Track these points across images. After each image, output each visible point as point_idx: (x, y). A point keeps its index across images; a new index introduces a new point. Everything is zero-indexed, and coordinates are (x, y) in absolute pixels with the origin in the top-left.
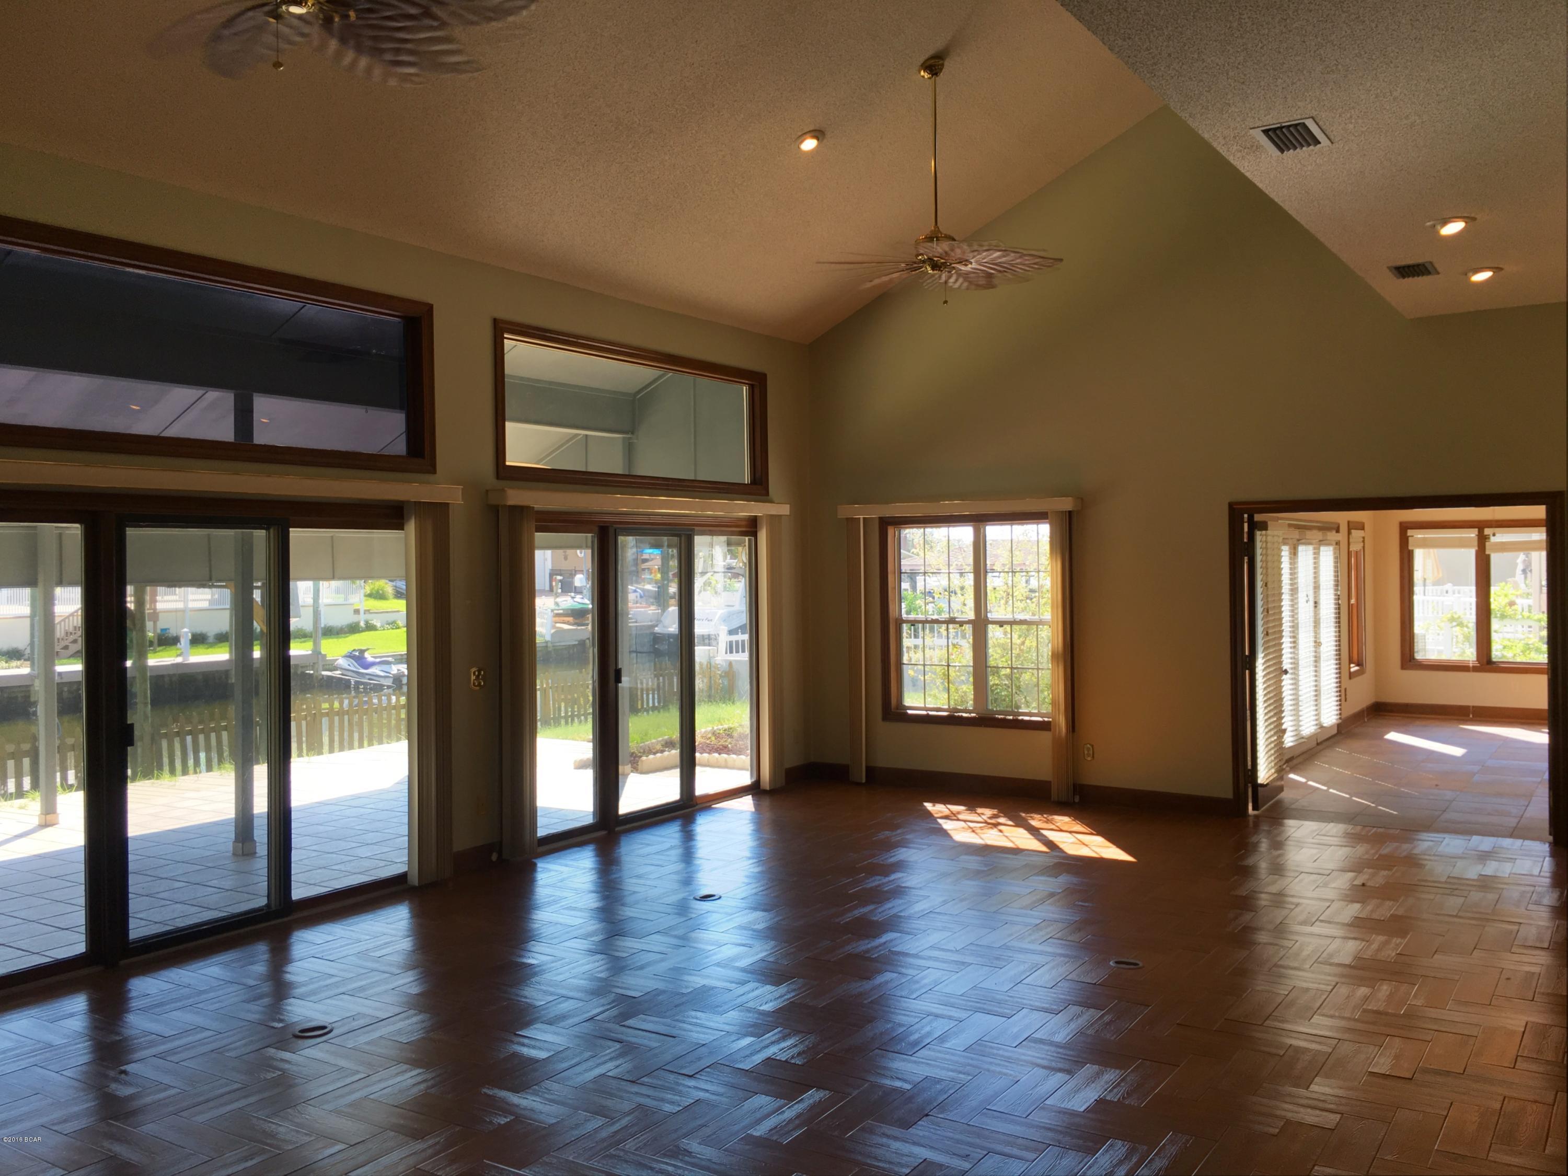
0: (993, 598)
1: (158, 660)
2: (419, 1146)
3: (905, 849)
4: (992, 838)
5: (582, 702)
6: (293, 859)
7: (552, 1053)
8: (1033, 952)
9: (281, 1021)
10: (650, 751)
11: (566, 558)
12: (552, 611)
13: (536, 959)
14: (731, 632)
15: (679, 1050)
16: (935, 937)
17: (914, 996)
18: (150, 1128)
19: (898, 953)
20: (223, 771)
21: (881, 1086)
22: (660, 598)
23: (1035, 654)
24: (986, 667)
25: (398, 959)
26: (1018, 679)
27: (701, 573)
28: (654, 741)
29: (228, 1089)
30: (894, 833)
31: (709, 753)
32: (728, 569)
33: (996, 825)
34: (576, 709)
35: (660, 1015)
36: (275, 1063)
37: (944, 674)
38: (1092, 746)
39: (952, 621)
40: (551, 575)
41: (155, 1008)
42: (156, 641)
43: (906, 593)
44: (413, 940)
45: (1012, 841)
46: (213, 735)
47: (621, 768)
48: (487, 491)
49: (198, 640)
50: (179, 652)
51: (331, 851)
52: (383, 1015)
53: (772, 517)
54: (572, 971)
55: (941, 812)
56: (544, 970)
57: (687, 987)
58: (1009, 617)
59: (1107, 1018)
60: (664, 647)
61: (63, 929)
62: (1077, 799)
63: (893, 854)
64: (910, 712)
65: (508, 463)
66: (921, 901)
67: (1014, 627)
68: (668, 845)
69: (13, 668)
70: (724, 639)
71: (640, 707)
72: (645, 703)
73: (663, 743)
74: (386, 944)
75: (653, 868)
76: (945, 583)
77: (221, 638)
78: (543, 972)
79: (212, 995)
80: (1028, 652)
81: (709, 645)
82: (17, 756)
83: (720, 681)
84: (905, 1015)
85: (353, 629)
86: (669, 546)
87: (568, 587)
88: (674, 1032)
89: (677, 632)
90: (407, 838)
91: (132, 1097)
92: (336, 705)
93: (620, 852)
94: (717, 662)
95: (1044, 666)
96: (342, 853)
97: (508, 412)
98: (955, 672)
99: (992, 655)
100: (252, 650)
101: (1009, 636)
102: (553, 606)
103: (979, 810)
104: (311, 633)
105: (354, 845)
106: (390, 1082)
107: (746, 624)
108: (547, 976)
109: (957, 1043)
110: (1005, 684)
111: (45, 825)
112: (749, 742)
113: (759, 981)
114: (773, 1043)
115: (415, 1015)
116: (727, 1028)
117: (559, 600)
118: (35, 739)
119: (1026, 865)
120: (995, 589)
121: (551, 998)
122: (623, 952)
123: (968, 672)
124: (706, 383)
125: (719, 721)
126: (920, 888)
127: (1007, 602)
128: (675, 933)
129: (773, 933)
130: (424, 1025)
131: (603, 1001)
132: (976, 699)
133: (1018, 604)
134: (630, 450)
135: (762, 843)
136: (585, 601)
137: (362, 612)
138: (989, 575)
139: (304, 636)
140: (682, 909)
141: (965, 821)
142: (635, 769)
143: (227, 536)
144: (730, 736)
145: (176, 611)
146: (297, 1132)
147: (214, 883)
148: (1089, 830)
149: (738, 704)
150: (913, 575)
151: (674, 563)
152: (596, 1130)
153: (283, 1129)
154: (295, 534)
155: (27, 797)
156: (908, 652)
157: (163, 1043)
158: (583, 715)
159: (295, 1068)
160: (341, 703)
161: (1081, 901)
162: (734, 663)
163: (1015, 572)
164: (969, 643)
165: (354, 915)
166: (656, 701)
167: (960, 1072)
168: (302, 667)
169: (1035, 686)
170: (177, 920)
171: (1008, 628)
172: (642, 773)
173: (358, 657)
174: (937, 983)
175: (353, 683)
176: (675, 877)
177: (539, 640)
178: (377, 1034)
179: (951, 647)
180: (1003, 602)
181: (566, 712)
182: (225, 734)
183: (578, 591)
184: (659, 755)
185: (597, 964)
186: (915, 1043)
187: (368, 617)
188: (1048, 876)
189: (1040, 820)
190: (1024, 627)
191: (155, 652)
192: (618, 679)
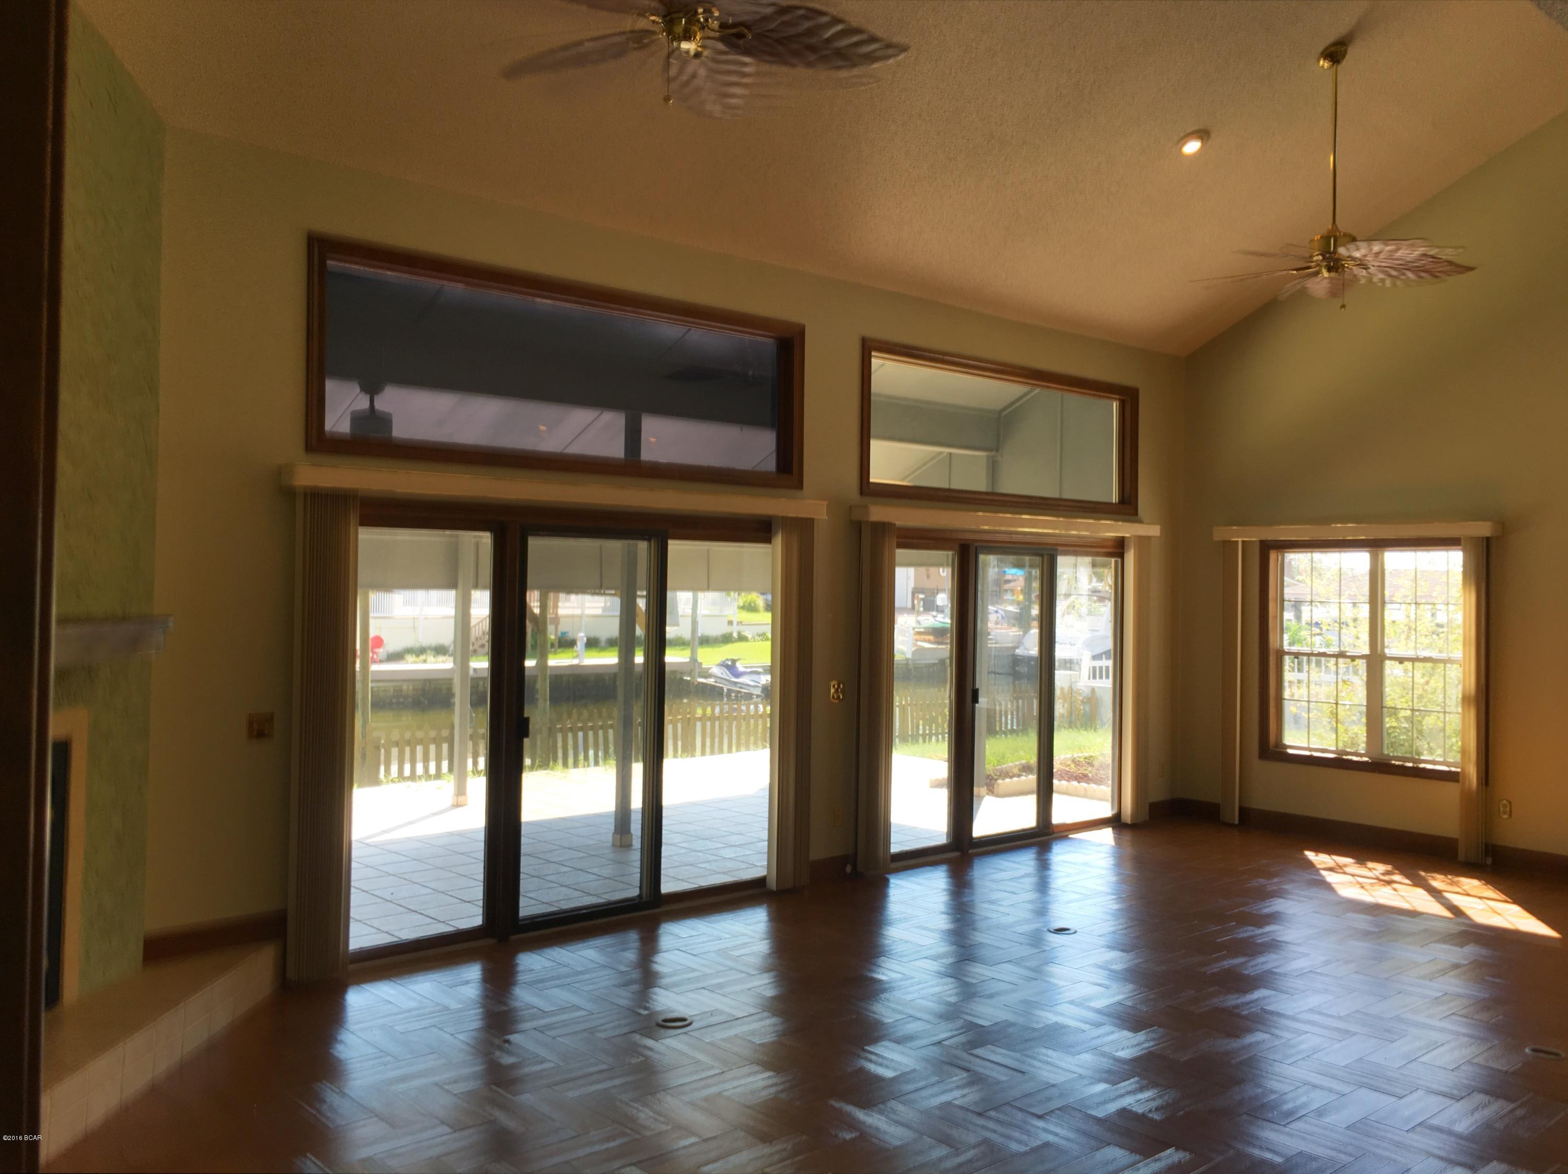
0: (1393, 634)
1: (558, 660)
2: (766, 1150)
3: (1281, 900)
4: (1384, 896)
5: (940, 721)
6: (663, 854)
7: (898, 1073)
8: (1432, 1028)
9: (646, 1008)
10: (1006, 774)
11: (928, 577)
12: (914, 629)
13: (886, 975)
14: (1095, 658)
15: (1029, 1087)
16: (1314, 1001)
17: (1289, 1061)
18: (527, 1098)
19: (1272, 1013)
20: (608, 767)
21: (1249, 1156)
22: (1021, 620)
23: (1441, 696)
24: (1382, 707)
25: (756, 961)
26: (1420, 722)
27: (1065, 595)
28: (1011, 764)
29: (595, 1069)
30: (1270, 882)
31: (1068, 781)
32: (1093, 592)
33: (1389, 883)
34: (934, 728)
35: (1008, 1047)
36: (640, 1049)
37: (1331, 712)
38: (1510, 803)
39: (1341, 655)
40: (913, 593)
41: (539, 983)
42: (556, 644)
43: (1289, 623)
44: (770, 943)
45: (1408, 902)
46: (601, 732)
47: (976, 790)
48: (851, 507)
49: (592, 644)
50: (575, 654)
51: (699, 849)
52: (739, 1014)
53: (1140, 538)
54: (922, 992)
55: (1324, 863)
56: (893, 988)
57: (1037, 1022)
58: (1411, 653)
59: (1520, 1112)
60: (1023, 669)
61: (465, 902)
62: (1489, 861)
63: (1267, 904)
64: (1290, 751)
65: (872, 480)
66: (1299, 958)
67: (1417, 664)
68: (1022, 872)
69: (439, 662)
70: (1087, 664)
71: (998, 729)
72: (1003, 726)
73: (1021, 767)
74: (744, 944)
75: (1006, 894)
76: (1334, 613)
77: (611, 643)
78: (891, 989)
79: (587, 976)
80: (1433, 693)
81: (1070, 669)
82: (438, 742)
83: (1082, 707)
84: (1278, 1081)
85: (726, 639)
86: (1031, 566)
87: (930, 606)
88: (1023, 1067)
89: (1037, 655)
90: (766, 843)
91: (513, 1066)
92: (709, 710)
93: (972, 875)
94: (1079, 688)
95: (1453, 709)
96: (708, 852)
97: (873, 431)
98: (1345, 711)
99: (1390, 695)
100: (633, 655)
101: (1411, 674)
102: (914, 624)
103: (1370, 865)
104: (690, 641)
105: (720, 845)
106: (743, 1082)
107: (1110, 650)
108: (897, 994)
109: (1340, 1119)
110: (1405, 728)
111: (457, 805)
112: (1110, 772)
113: (1115, 1025)
114: (1129, 1093)
115: (769, 1017)
116: (1080, 1071)
117: (920, 618)
118: (452, 727)
119: (1425, 931)
120: (1394, 622)
121: (899, 1017)
122: (973, 978)
123: (1360, 712)
124: (1074, 400)
125: (1080, 748)
126: (1299, 945)
127: (1408, 637)
128: (1028, 964)
129: (1133, 975)
130: (777, 1028)
131: (951, 1026)
132: (1369, 742)
133: (1422, 639)
134: (993, 468)
135: (1123, 880)
136: (945, 619)
137: (735, 623)
138: (1388, 606)
139: (680, 643)
140: (1036, 940)
141: (1353, 875)
142: (991, 791)
143: (615, 547)
144: (1091, 764)
145: (573, 616)
146: (655, 1119)
147: (595, 870)
148: (1504, 897)
149: (1100, 731)
150: (1297, 605)
151: (1036, 585)
152: (940, 1160)
153: (644, 1115)
154: (674, 546)
155: (444, 779)
156: (1290, 687)
157: (543, 1018)
158: (940, 734)
159: (657, 1056)
160: (713, 710)
161: (1493, 976)
162: (1097, 690)
163: (1419, 604)
164: (1362, 680)
165: (717, 913)
166: (1015, 724)
167: (1340, 1152)
168: (681, 673)
169: (1441, 731)
170: (562, 902)
171: (1408, 665)
172: (998, 796)
173: (730, 666)
174: (1315, 1050)
175: (725, 691)
176: (1029, 906)
177: (898, 657)
178: (731, 1033)
179: (1340, 684)
180: (1403, 637)
181: (924, 730)
182: (611, 732)
183: (940, 610)
184: (1015, 779)
185: (946, 987)
186: (1289, 1114)
187: (740, 628)
188: (1451, 945)
189: (1443, 881)
190: (1429, 665)
191: (555, 653)
192: (975, 699)
